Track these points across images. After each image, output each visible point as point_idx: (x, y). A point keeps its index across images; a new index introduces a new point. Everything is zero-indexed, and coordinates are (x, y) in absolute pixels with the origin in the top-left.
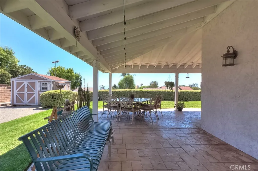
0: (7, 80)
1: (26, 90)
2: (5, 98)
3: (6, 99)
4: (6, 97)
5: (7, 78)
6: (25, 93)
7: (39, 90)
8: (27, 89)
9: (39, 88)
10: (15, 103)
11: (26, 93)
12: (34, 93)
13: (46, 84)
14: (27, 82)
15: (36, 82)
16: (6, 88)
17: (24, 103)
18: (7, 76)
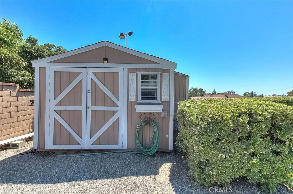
0: (15, 74)
1: (87, 99)
2: (13, 125)
3: (15, 127)
4: (15, 119)
5: (16, 70)
6: (83, 109)
7: (133, 98)
8: (89, 95)
9: (132, 93)
10: (49, 144)
11: (88, 108)
12: (113, 109)
13: (155, 77)
14: (90, 70)
15: (121, 71)
16: (15, 93)
17: (79, 144)
18: (15, 64)
